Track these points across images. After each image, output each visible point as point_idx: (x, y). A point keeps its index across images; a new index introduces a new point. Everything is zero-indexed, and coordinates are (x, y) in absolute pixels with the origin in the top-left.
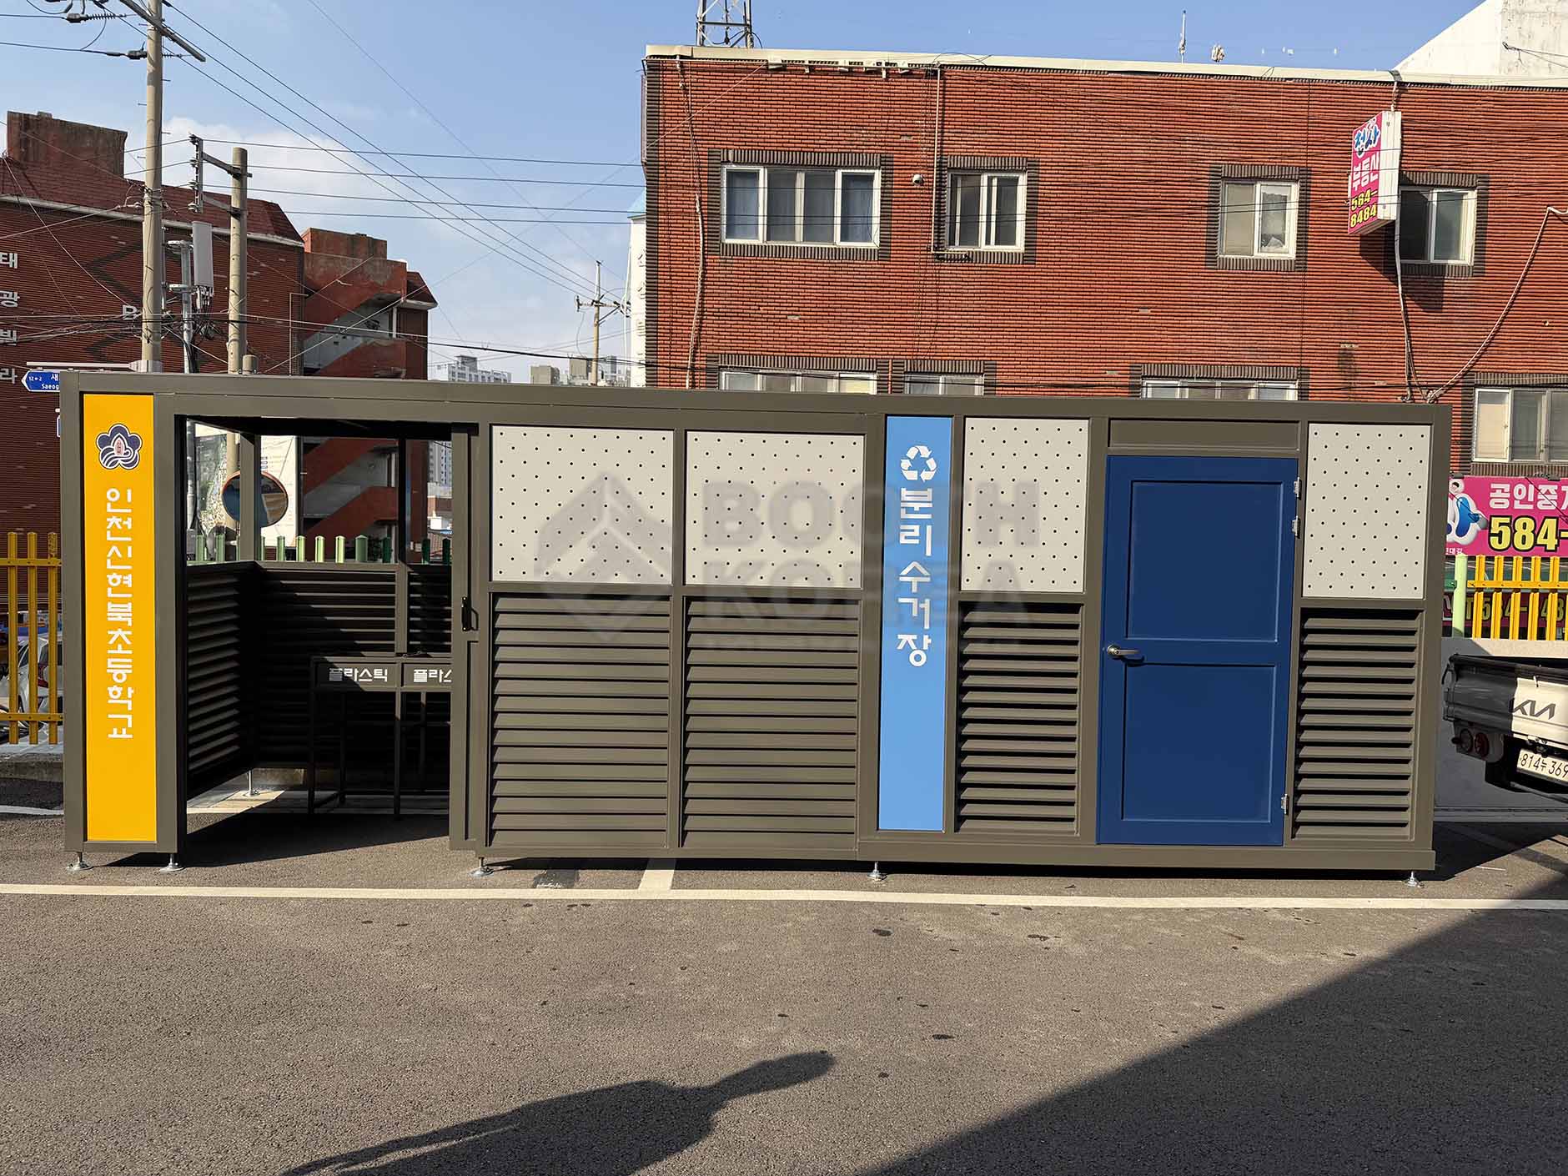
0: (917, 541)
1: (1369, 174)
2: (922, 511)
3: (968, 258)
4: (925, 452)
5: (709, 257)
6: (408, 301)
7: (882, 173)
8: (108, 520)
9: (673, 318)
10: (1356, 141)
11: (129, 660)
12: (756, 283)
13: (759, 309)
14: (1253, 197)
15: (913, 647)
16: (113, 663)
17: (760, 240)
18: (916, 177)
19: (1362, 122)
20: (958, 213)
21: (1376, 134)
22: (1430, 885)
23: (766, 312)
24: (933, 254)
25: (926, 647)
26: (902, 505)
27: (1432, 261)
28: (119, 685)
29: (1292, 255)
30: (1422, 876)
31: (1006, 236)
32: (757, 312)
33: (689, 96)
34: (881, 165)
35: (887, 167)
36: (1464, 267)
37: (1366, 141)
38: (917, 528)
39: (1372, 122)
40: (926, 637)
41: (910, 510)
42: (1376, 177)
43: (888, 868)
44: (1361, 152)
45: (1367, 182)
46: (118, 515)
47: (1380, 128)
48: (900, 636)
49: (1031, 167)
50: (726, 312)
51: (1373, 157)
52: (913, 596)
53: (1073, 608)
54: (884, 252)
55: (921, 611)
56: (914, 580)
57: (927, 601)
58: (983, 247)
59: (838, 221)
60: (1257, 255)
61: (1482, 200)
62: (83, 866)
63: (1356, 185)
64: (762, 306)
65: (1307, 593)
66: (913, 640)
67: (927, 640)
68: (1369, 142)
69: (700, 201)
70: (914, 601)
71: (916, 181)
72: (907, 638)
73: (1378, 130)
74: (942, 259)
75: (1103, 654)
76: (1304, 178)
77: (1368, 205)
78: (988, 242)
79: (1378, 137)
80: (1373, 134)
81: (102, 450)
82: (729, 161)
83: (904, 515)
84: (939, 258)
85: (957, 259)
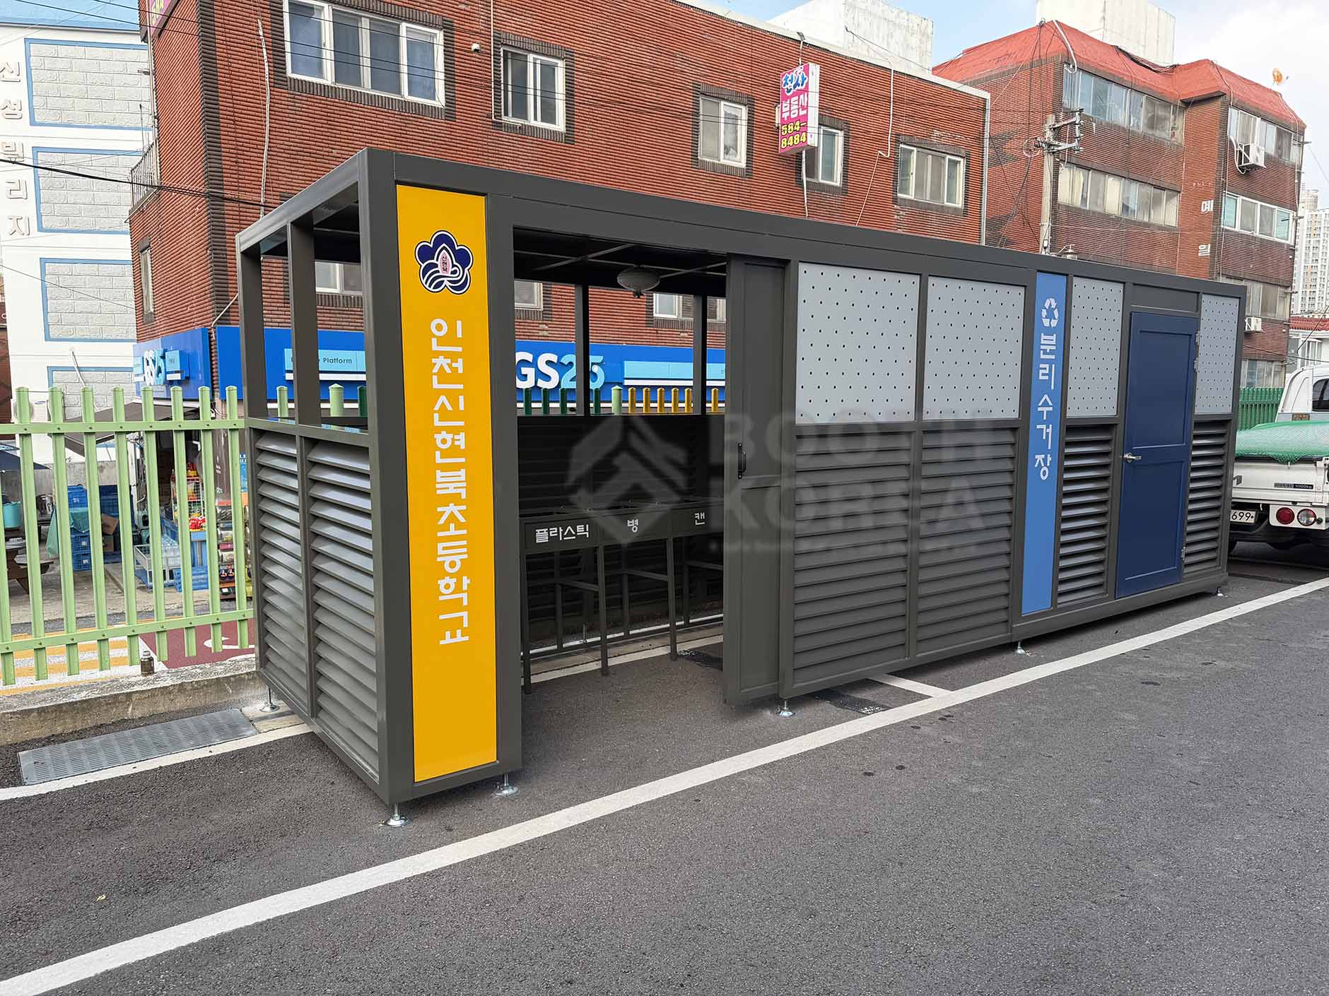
0: (1047, 378)
1: (798, 109)
2: (1052, 352)
3: (521, 130)
4: (1053, 303)
5: (276, 90)
7: (444, 35)
8: (434, 360)
9: (239, 150)
10: (784, 82)
12: (327, 124)
15: (1042, 464)
17: (329, 80)
18: (475, 46)
19: (789, 68)
20: (510, 83)
21: (804, 79)
24: (494, 122)
25: (1048, 464)
26: (1042, 347)
27: (821, 181)
31: (549, 114)
34: (443, 28)
35: (447, 28)
36: (837, 187)
37: (794, 83)
38: (1048, 366)
39: (799, 69)
40: (1049, 456)
41: (1045, 352)
42: (805, 112)
43: (1026, 643)
44: (789, 91)
45: (796, 115)
46: (446, 355)
47: (807, 74)
48: (1037, 456)
49: (568, 56)
50: (298, 151)
51: (802, 96)
52: (1044, 422)
53: (1111, 428)
54: (450, 113)
55: (1047, 435)
56: (1045, 409)
57: (1051, 426)
58: (532, 122)
60: (723, 161)
61: (846, 137)
63: (785, 115)
65: (1196, 412)
66: (1043, 459)
67: (1049, 459)
68: (797, 84)
69: (263, 28)
70: (1044, 427)
71: (475, 50)
72: (1040, 458)
73: (805, 76)
74: (500, 127)
75: (1123, 460)
76: (750, 103)
77: (797, 132)
78: (535, 119)
79: (805, 82)
80: (800, 79)
81: (423, 266)
83: (1042, 356)
84: (498, 125)
85: (512, 129)
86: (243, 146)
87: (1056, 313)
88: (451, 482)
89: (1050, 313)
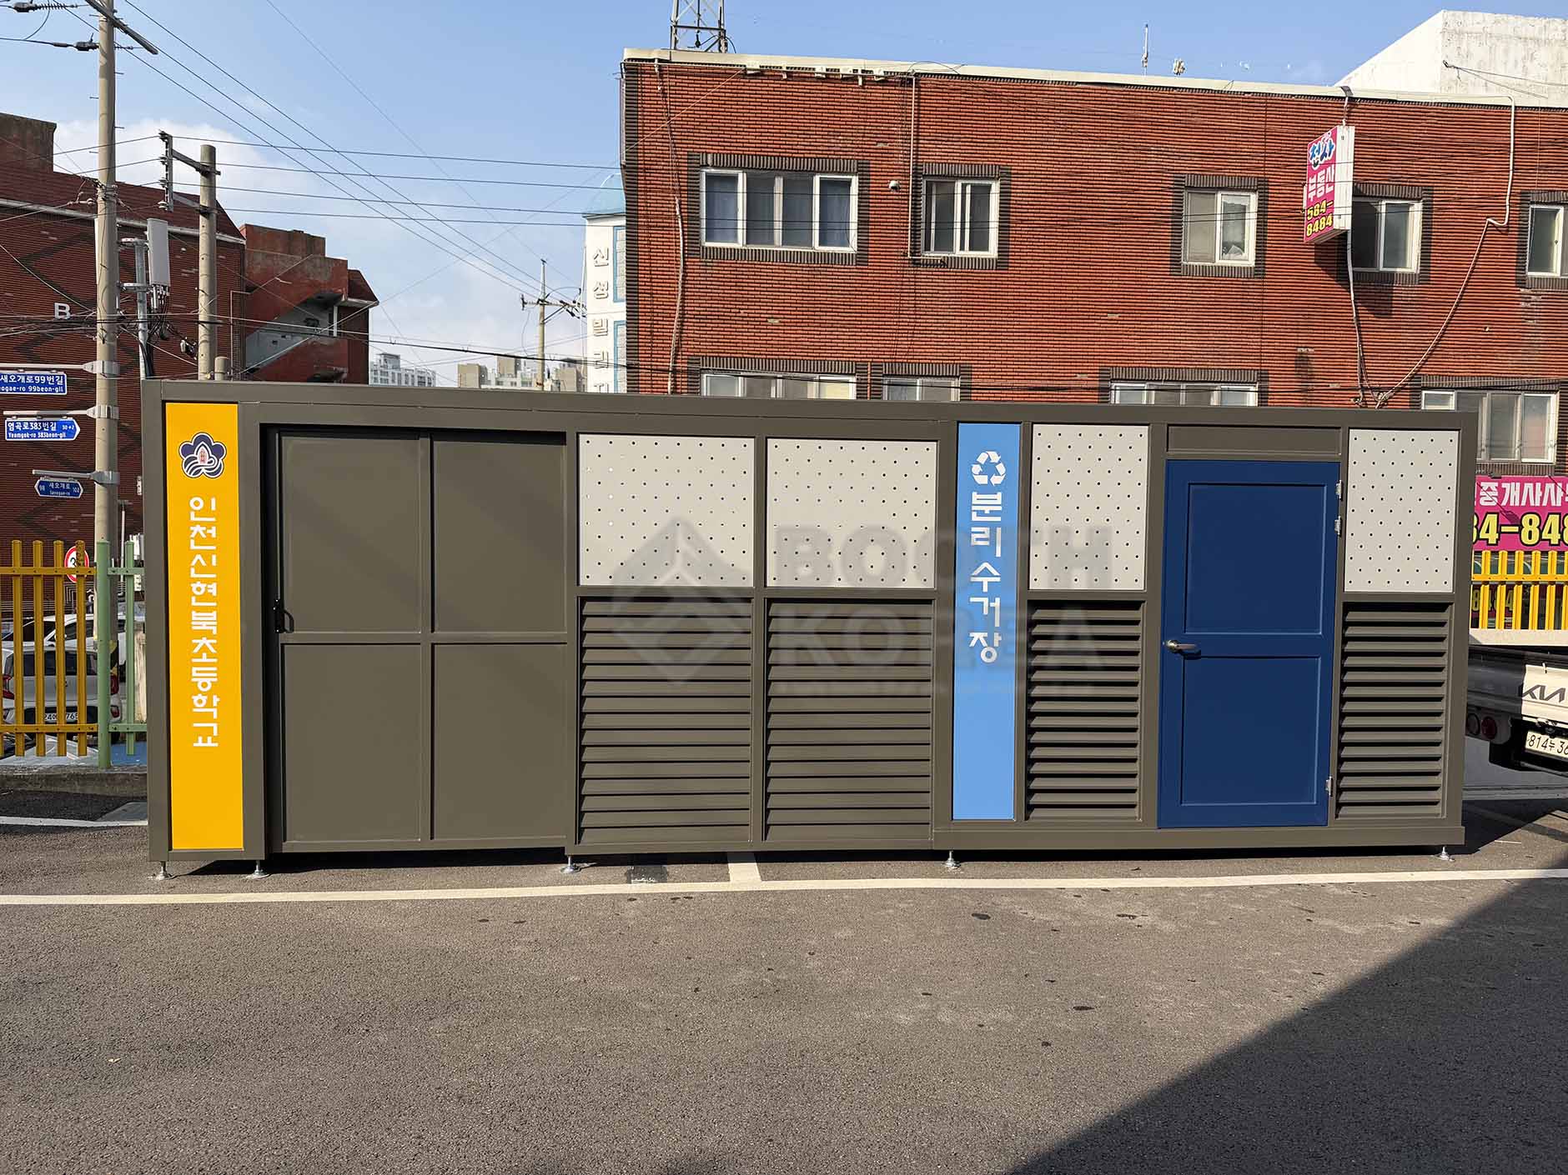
0: (987, 543)
1: (1325, 186)
2: (993, 513)
3: (944, 263)
4: (995, 458)
5: (689, 260)
6: (349, 299)
7: (859, 179)
8: (192, 528)
9: (654, 320)
10: (1311, 154)
11: (214, 669)
12: (736, 286)
13: (739, 312)
14: (1214, 206)
15: (984, 644)
16: (197, 672)
17: (740, 243)
18: (893, 183)
19: (1317, 135)
20: (933, 220)
21: (1331, 147)
22: (1461, 858)
23: (746, 315)
24: (909, 260)
25: (996, 644)
26: (974, 508)
27: (1382, 269)
28: (204, 694)
29: (1251, 263)
30: (1453, 850)
31: (978, 242)
32: (738, 315)
33: (668, 99)
34: (858, 171)
35: (863, 171)
36: (1411, 275)
37: (1321, 154)
38: (986, 530)
39: (1327, 136)
40: (996, 635)
41: (981, 513)
42: (1332, 188)
43: (962, 857)
44: (1315, 165)
45: (1322, 194)
46: (201, 524)
47: (1335, 141)
48: (971, 634)
49: (1005, 175)
50: (706, 315)
51: (1329, 169)
52: (984, 595)
53: (1134, 605)
54: (862, 257)
55: (991, 610)
56: (985, 580)
57: (998, 600)
58: (958, 253)
59: (816, 226)
60: (1219, 262)
61: (1427, 211)
62: (166, 875)
63: (1311, 195)
64: (743, 309)
65: (1348, 588)
66: (984, 638)
67: (997, 638)
68: (1324, 155)
69: (680, 204)
70: (985, 600)
71: (892, 188)
72: (978, 636)
73: (1333, 143)
74: (918, 264)
75: (1164, 649)
76: (1262, 188)
77: (1323, 215)
78: (962, 248)
79: (1333, 150)
80: (1328, 147)
81: (185, 459)
82: (708, 165)
83: (975, 518)
84: (916, 263)
85: (933, 264)
86: (658, 316)
87: (1001, 468)
88: (205, 621)
89: (989, 469)
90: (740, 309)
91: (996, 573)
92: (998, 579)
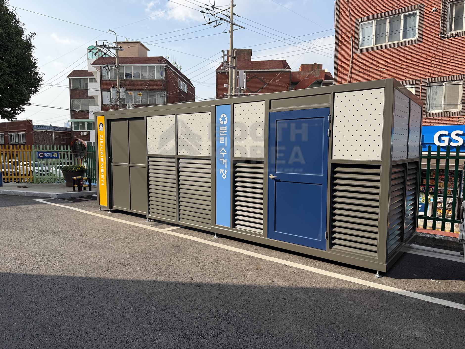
0: (223, 142)
2: (225, 133)
3: (457, 35)
4: (225, 116)
5: (354, 54)
6: (325, 81)
7: (419, 11)
11: (103, 170)
12: (370, 60)
13: (371, 69)
15: (223, 173)
17: (372, 45)
18: (434, 9)
22: (384, 278)
23: (373, 69)
24: (440, 37)
25: (226, 173)
26: (220, 131)
28: (102, 175)
30: (382, 274)
33: (349, 3)
34: (419, 8)
35: (421, 8)
38: (223, 138)
40: (226, 170)
41: (222, 133)
46: (101, 140)
48: (220, 170)
50: (359, 72)
52: (223, 158)
53: (262, 162)
54: (419, 40)
55: (225, 163)
56: (223, 153)
57: (226, 160)
59: (402, 31)
64: (372, 67)
65: (334, 158)
66: (223, 171)
67: (226, 171)
69: (352, 37)
70: (223, 160)
71: (434, 11)
72: (222, 170)
74: (445, 38)
75: (269, 178)
81: (99, 128)
82: (362, 21)
83: (220, 135)
85: (453, 36)
86: (343, 75)
87: (226, 119)
88: (102, 160)
89: (223, 119)
90: (371, 67)
91: (225, 151)
92: (226, 153)
